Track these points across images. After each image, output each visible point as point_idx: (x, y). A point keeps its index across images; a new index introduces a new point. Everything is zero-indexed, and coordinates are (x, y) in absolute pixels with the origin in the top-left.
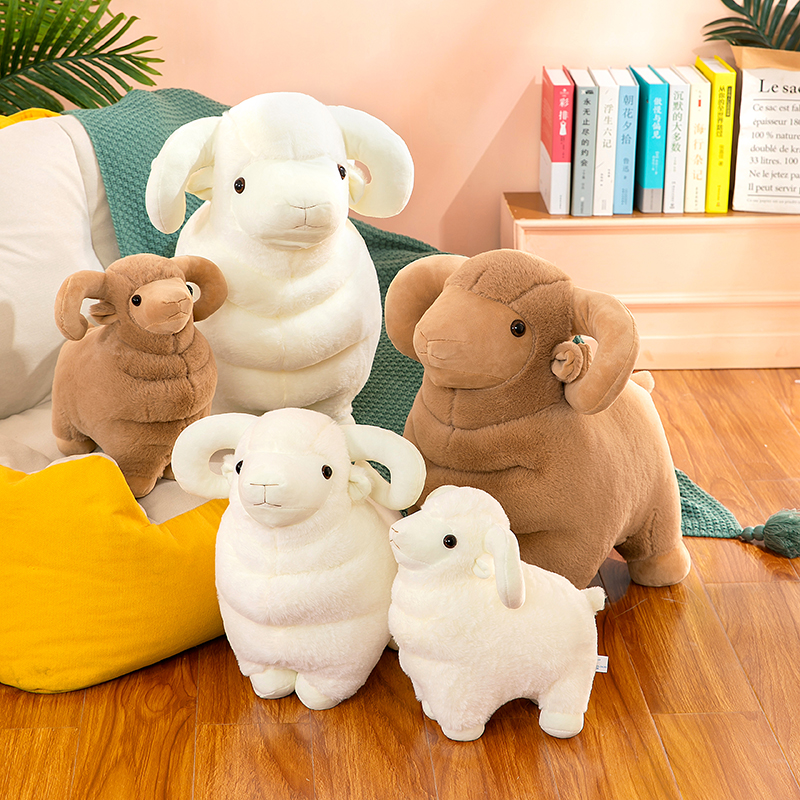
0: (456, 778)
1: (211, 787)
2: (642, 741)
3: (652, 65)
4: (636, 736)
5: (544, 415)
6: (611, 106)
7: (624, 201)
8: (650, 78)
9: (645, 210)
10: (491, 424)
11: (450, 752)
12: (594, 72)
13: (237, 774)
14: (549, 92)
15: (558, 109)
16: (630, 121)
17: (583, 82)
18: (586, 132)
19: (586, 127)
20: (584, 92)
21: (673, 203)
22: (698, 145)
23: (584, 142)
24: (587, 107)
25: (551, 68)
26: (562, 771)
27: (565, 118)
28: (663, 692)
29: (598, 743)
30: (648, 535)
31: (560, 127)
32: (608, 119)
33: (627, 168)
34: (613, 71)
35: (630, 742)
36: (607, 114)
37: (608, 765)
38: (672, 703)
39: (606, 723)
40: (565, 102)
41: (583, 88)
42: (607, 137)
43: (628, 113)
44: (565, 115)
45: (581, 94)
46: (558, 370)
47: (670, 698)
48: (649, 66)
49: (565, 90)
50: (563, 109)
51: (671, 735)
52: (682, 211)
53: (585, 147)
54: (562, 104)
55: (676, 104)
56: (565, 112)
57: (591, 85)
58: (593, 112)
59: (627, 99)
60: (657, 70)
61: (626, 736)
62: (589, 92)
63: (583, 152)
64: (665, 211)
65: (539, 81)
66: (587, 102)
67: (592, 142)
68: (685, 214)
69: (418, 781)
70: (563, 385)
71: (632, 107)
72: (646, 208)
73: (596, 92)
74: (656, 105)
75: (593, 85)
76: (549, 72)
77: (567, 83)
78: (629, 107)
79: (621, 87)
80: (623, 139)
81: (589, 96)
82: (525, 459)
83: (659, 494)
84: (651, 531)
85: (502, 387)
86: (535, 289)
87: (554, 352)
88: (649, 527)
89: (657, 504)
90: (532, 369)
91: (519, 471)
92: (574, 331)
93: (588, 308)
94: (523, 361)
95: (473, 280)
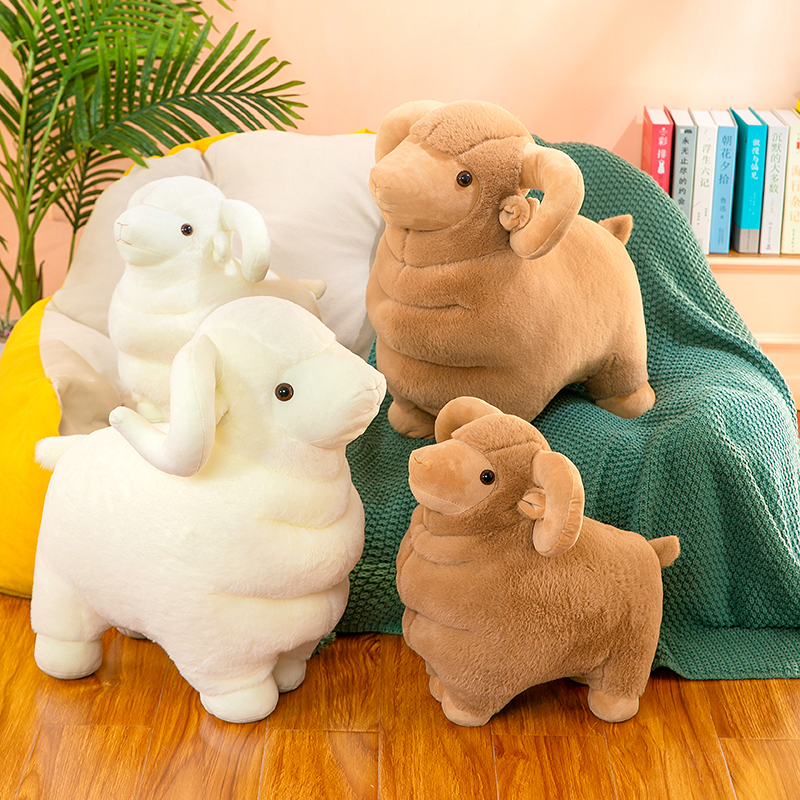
0: (518, 791)
1: (277, 789)
2: (707, 764)
3: (753, 108)
4: (702, 758)
5: (486, 260)
6: (709, 146)
7: (720, 240)
8: (749, 120)
9: (741, 250)
10: (436, 264)
11: (515, 766)
12: (694, 113)
13: (302, 778)
14: (651, 131)
15: (656, 147)
16: (728, 161)
17: (682, 121)
18: (684, 170)
19: (684, 166)
20: (682, 131)
21: (769, 243)
22: (796, 187)
23: (682, 181)
24: (686, 145)
25: (653, 108)
26: (624, 789)
27: (663, 156)
28: (732, 717)
29: (663, 764)
31: (658, 165)
32: (706, 158)
33: (724, 207)
34: (713, 112)
35: (695, 764)
36: (705, 154)
37: (671, 786)
38: (740, 728)
39: (672, 745)
40: (664, 141)
41: (682, 127)
42: (705, 176)
43: (725, 154)
44: (663, 154)
45: (680, 133)
46: (505, 221)
47: (738, 723)
48: (750, 109)
49: (664, 129)
50: (662, 147)
51: (736, 759)
52: (778, 253)
53: (683, 186)
54: (661, 143)
55: (774, 146)
56: (664, 151)
57: (689, 124)
58: (691, 150)
59: (726, 140)
60: (758, 113)
61: (691, 758)
62: (688, 131)
63: (680, 190)
64: (762, 252)
65: (640, 121)
66: (686, 141)
67: (689, 182)
68: (781, 255)
69: (481, 791)
70: (509, 233)
71: (730, 148)
72: (742, 248)
73: (694, 132)
74: (754, 146)
75: (692, 125)
76: (650, 112)
77: (667, 122)
78: (727, 146)
79: (719, 127)
80: (721, 179)
81: (688, 135)
82: (462, 299)
83: (618, 340)
84: (610, 374)
85: (447, 231)
86: (485, 143)
87: (503, 203)
88: (609, 369)
89: (617, 349)
90: (477, 217)
91: (457, 309)
92: (522, 184)
93: (537, 161)
94: (468, 209)
95: (428, 131)
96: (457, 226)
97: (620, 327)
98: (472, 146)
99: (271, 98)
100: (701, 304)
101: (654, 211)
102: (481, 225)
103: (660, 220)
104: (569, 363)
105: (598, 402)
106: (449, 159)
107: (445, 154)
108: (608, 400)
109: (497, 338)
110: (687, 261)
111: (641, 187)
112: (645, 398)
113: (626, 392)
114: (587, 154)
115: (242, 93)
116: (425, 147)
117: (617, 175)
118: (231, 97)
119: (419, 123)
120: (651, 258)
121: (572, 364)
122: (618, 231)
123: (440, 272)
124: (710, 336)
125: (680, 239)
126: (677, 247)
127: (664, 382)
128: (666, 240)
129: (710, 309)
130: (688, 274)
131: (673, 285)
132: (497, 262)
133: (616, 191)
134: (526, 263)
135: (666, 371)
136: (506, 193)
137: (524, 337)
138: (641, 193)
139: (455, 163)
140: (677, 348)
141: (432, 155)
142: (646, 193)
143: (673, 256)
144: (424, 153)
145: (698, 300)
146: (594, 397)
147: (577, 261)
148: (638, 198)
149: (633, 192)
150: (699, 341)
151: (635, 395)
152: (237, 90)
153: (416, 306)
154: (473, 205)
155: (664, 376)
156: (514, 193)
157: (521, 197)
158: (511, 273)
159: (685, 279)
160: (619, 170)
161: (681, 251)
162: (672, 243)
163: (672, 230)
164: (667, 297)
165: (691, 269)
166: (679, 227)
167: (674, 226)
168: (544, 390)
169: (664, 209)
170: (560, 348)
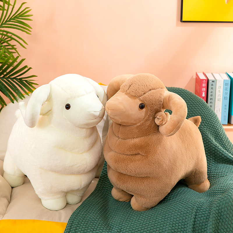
5: (150, 137)
6: (220, 87)
7: (225, 120)
9: (232, 123)
10: (131, 138)
12: (214, 74)
14: (198, 81)
15: (201, 87)
16: (227, 92)
17: (211, 78)
18: (212, 95)
19: (212, 94)
20: (211, 81)
23: (211, 99)
24: (212, 87)
25: (199, 73)
27: (204, 90)
30: (193, 177)
31: (202, 93)
32: (219, 91)
33: (226, 108)
34: (220, 74)
36: (219, 89)
40: (204, 85)
41: (211, 80)
42: (219, 97)
43: (226, 89)
44: (204, 89)
45: (210, 83)
46: (157, 122)
49: (204, 81)
50: (204, 87)
54: (203, 86)
57: (213, 79)
58: (214, 88)
59: (226, 84)
62: (213, 81)
63: (210, 102)
65: (195, 77)
66: (212, 85)
67: (214, 99)
70: (158, 126)
73: (215, 82)
76: (198, 74)
77: (205, 78)
78: (227, 87)
79: (224, 80)
80: (225, 98)
81: (213, 83)
82: (141, 152)
83: (197, 164)
84: (194, 176)
85: (135, 126)
86: (149, 92)
87: (156, 115)
88: (194, 174)
89: (197, 167)
90: (147, 120)
91: (139, 155)
92: (163, 108)
93: (169, 98)
94: (143, 117)
95: (128, 88)
96: (139, 124)
97: (198, 159)
98: (144, 93)
99: (25, 81)
100: (224, 147)
101: (205, 113)
102: (148, 123)
103: (208, 116)
104: (180, 174)
105: (189, 186)
106: (136, 99)
107: (134, 97)
108: (193, 186)
109: (154, 167)
110: (218, 131)
111: (201, 104)
112: (207, 184)
113: (200, 182)
114: (181, 92)
115: (14, 78)
116: (127, 94)
117: (192, 100)
118: (10, 80)
119: (124, 84)
120: (205, 131)
121: (181, 174)
122: (196, 122)
123: (133, 142)
124: (228, 160)
125: (215, 123)
126: (214, 126)
127: (213, 178)
128: (210, 124)
129: (227, 149)
130: (219, 136)
131: (214, 141)
132: (154, 138)
133: (192, 106)
134: (165, 137)
135: (213, 174)
136: (157, 111)
137: (165, 165)
138: (200, 106)
139: (138, 100)
140: (216, 164)
141: (130, 97)
142: (202, 106)
143: (213, 129)
144: (126, 96)
145: (223, 146)
146: (188, 184)
147: (183, 136)
148: (200, 108)
149: (197, 106)
150: (224, 162)
151: (203, 184)
152: (12, 77)
153: (124, 154)
154: (145, 116)
155: (213, 176)
156: (160, 111)
157: (163, 112)
158: (159, 141)
159: (218, 138)
160: (192, 98)
161: (216, 128)
162: (213, 124)
163: (212, 120)
164: (212, 145)
165: (220, 134)
166: (214, 118)
167: (213, 118)
168: (171, 184)
169: (209, 112)
170: (177, 168)
